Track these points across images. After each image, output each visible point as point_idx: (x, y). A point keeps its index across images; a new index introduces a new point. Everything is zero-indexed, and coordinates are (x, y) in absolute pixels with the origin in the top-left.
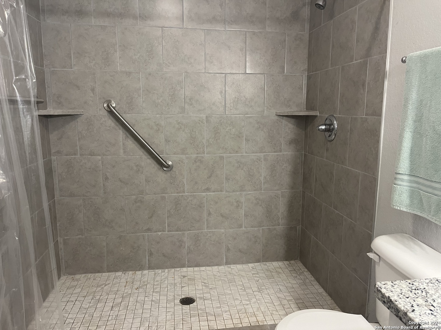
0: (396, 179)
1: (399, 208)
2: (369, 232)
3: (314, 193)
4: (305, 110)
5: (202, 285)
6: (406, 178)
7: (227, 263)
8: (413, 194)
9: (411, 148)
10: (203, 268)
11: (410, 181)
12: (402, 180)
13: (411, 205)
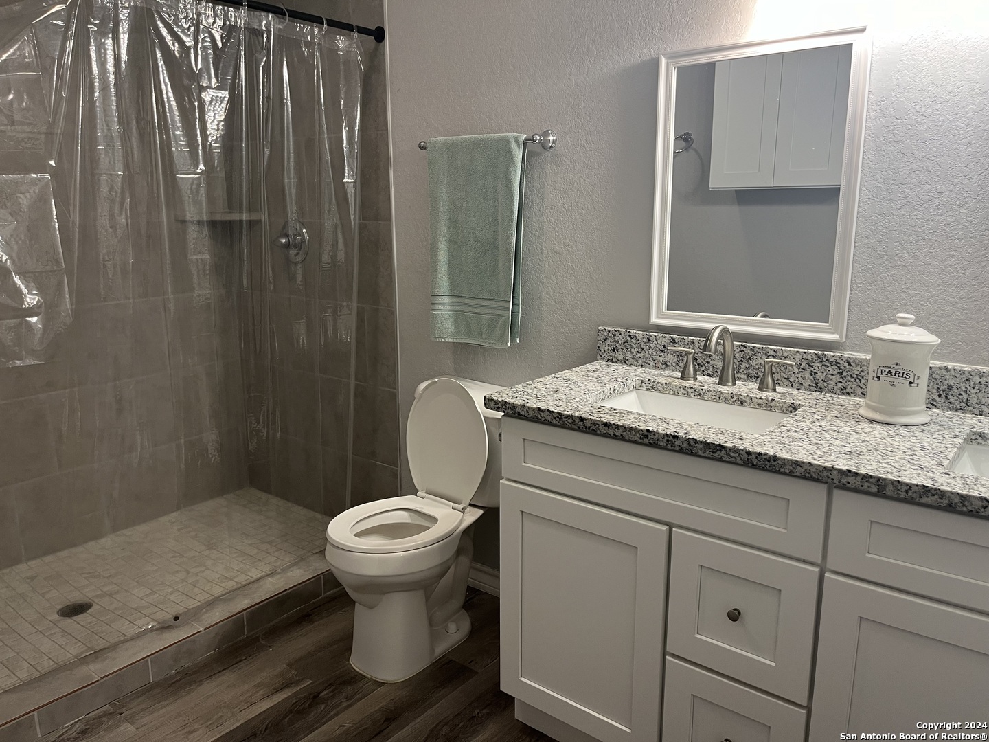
0: (433, 303)
1: (443, 340)
2: (392, 390)
3: (271, 359)
4: (228, 210)
5: (85, 578)
6: (446, 300)
7: (115, 529)
8: (458, 318)
9: (449, 261)
10: (64, 553)
11: (452, 304)
12: (443, 304)
13: (457, 333)
